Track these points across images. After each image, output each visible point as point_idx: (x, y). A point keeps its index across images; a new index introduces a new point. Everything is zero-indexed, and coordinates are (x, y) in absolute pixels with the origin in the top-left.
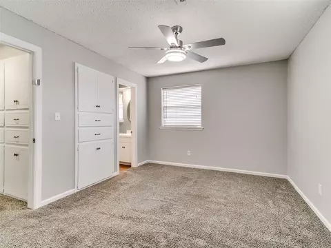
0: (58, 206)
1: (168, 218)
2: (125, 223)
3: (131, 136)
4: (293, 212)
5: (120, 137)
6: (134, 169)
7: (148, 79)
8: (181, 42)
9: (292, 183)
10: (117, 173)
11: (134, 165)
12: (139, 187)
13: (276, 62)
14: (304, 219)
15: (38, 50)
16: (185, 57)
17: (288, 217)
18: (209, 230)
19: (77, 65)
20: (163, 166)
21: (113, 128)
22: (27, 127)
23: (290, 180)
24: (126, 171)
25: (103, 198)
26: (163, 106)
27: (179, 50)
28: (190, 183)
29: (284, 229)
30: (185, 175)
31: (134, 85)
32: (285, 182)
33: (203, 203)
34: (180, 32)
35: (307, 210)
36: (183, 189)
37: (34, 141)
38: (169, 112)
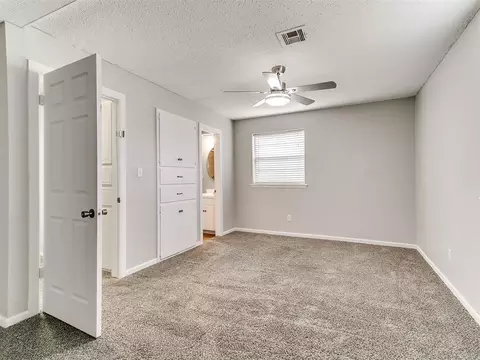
0: (146, 275)
1: (273, 288)
2: (225, 291)
3: (215, 197)
4: (419, 283)
5: (204, 198)
6: (220, 238)
7: (234, 122)
8: (284, 85)
9: (423, 253)
10: (201, 243)
11: (219, 233)
12: (231, 257)
13: (402, 99)
14: (431, 289)
15: (122, 97)
16: (288, 101)
17: (414, 287)
18: (320, 298)
19: (158, 110)
20: (256, 234)
21: (195, 186)
22: (110, 186)
23: (420, 250)
24: (209, 240)
25: (192, 267)
26: (254, 157)
27: (281, 94)
28: (292, 254)
29: (405, 297)
30: (285, 246)
31: (219, 132)
32: (414, 252)
33: (311, 273)
34: (283, 72)
35: (437, 280)
36: (286, 260)
37: (119, 200)
38: (261, 165)
